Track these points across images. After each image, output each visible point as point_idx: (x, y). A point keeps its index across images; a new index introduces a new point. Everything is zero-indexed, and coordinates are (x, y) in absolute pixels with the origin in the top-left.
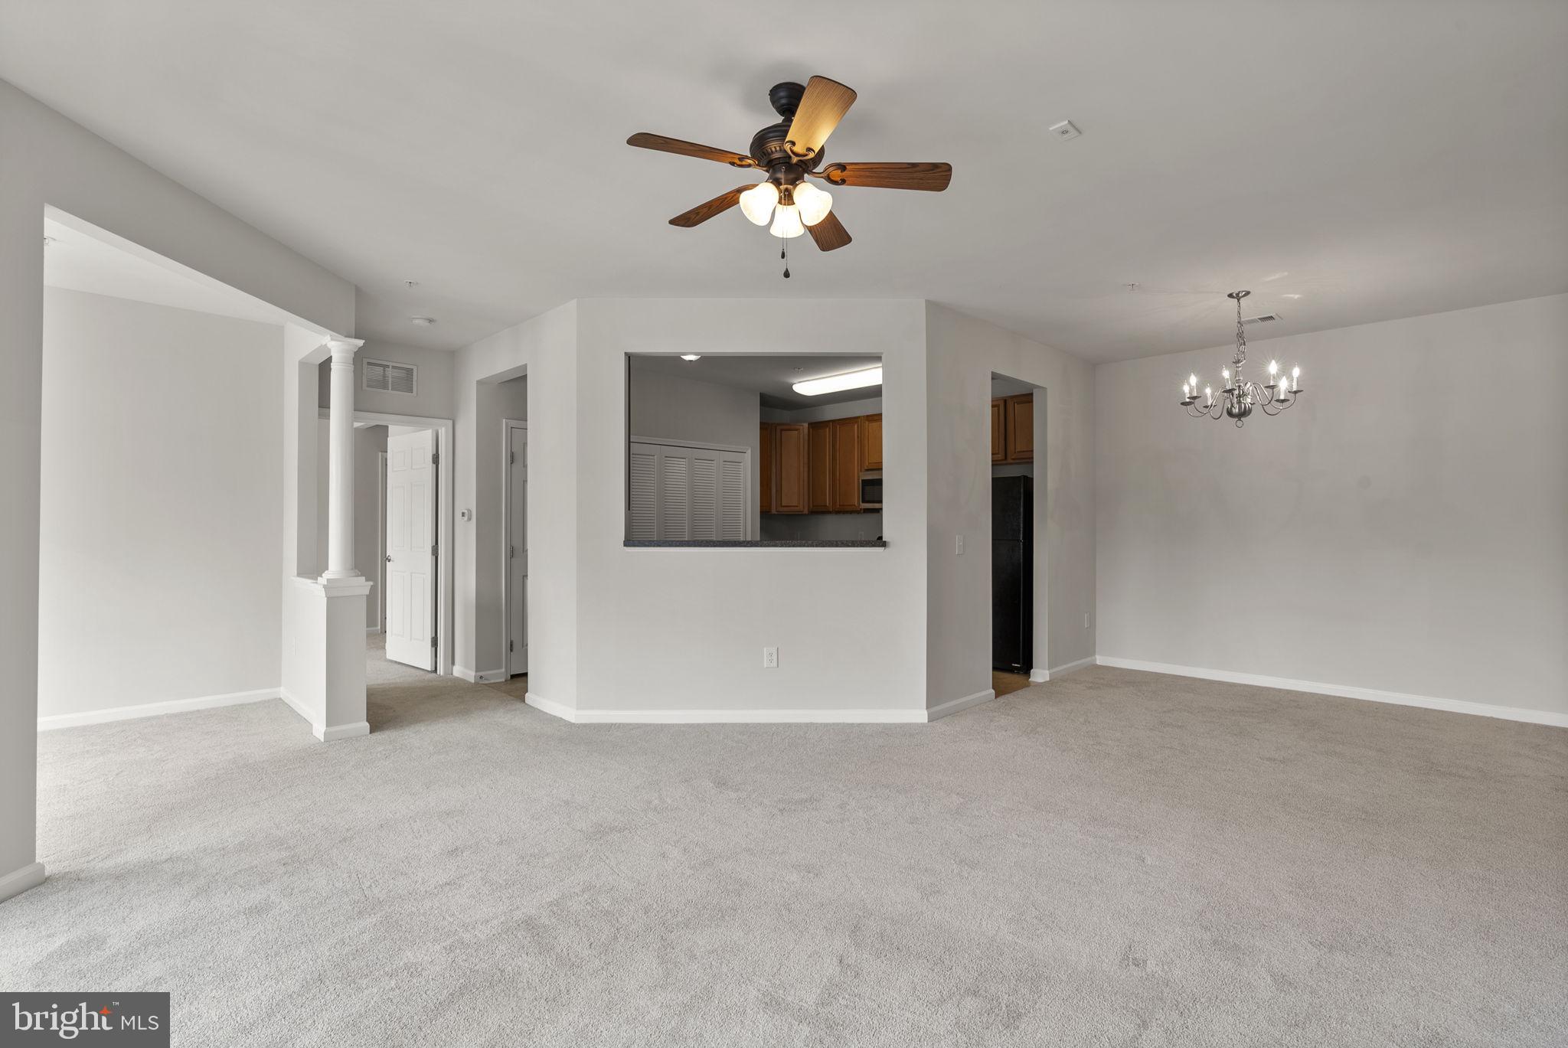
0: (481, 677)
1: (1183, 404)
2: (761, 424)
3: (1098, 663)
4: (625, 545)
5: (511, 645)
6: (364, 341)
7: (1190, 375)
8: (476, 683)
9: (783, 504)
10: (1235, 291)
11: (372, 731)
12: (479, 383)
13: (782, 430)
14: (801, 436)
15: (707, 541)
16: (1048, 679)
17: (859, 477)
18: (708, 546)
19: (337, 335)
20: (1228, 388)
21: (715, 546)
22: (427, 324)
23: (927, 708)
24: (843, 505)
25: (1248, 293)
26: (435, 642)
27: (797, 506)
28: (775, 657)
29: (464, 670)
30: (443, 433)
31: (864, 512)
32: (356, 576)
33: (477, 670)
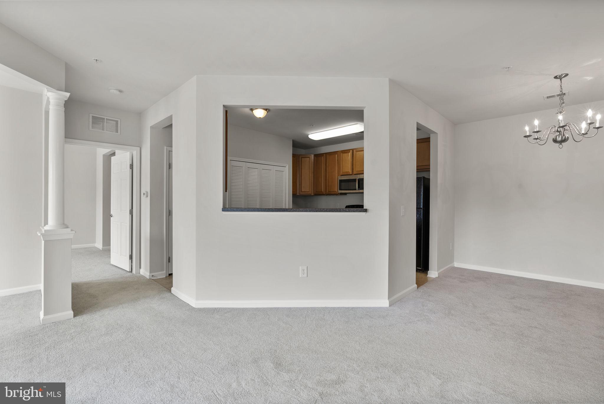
0: (153, 276)
1: (525, 137)
2: (293, 154)
3: (455, 266)
4: (223, 211)
5: (169, 259)
6: (70, 94)
7: (534, 120)
8: (150, 279)
9: (302, 191)
10: (558, 74)
11: (75, 316)
12: (152, 127)
13: (302, 158)
14: (311, 160)
15: (268, 209)
16: (437, 276)
17: (338, 178)
18: (269, 211)
19: (52, 89)
20: (561, 125)
21: (273, 211)
22: (118, 93)
23: (389, 298)
24: (330, 191)
25: (567, 75)
26: (131, 257)
27: (309, 192)
28: (306, 271)
29: (145, 272)
30: (135, 153)
31: (340, 195)
32: (62, 228)
33: (150, 272)
